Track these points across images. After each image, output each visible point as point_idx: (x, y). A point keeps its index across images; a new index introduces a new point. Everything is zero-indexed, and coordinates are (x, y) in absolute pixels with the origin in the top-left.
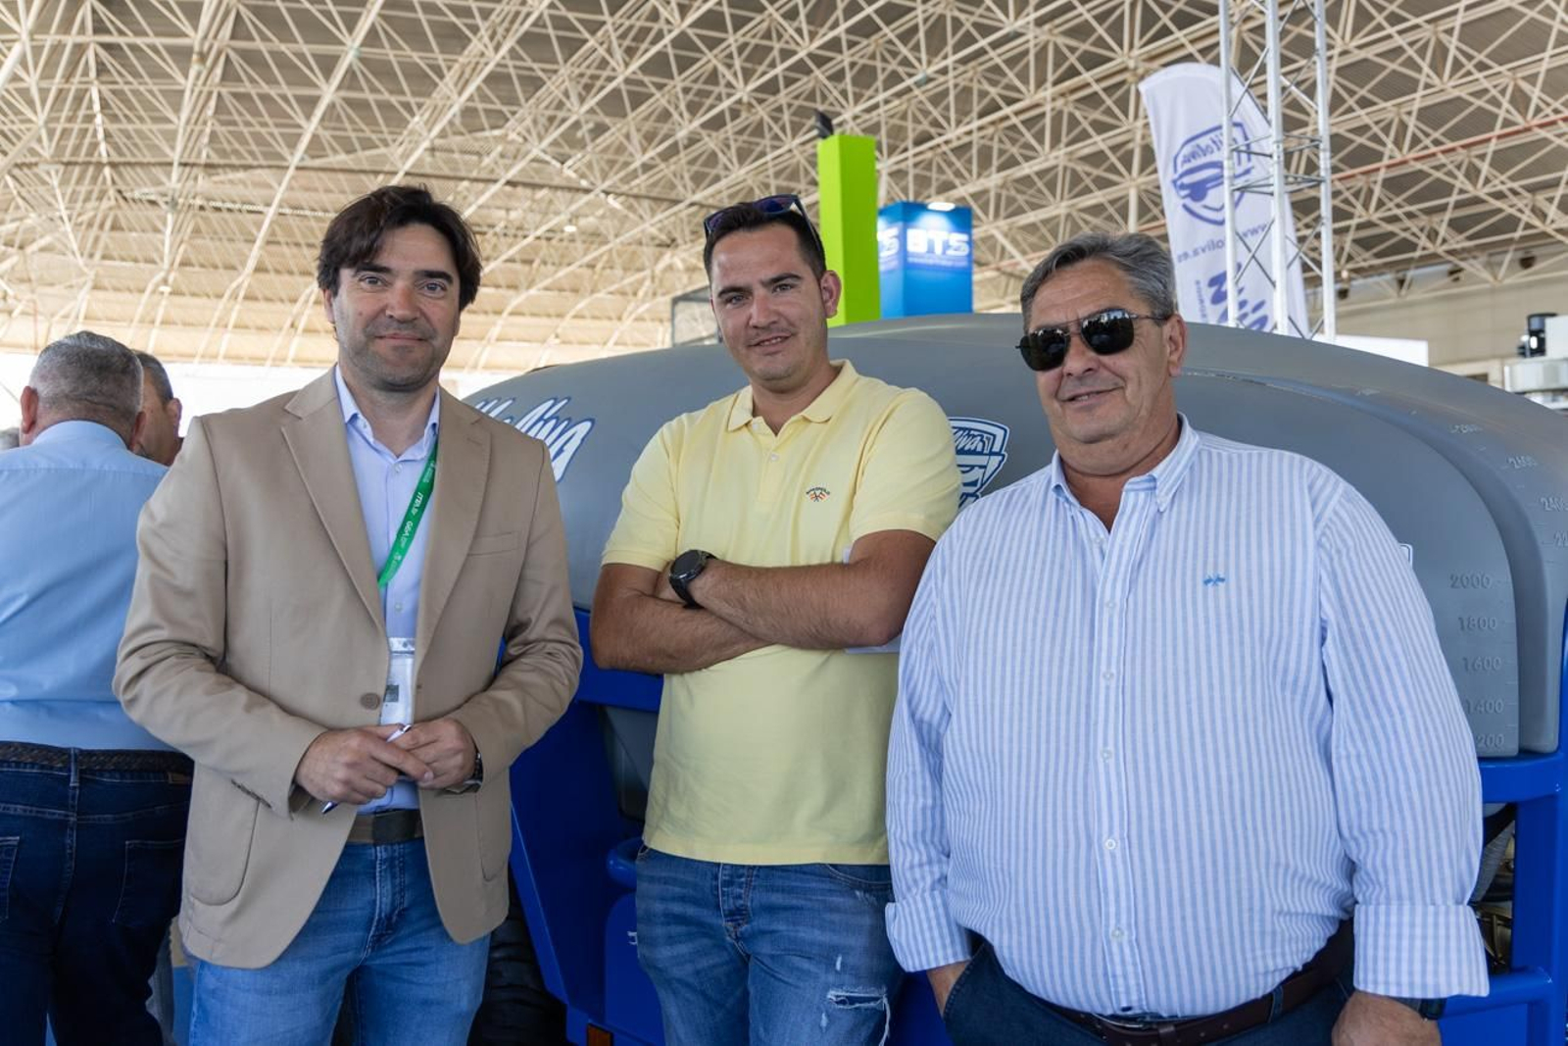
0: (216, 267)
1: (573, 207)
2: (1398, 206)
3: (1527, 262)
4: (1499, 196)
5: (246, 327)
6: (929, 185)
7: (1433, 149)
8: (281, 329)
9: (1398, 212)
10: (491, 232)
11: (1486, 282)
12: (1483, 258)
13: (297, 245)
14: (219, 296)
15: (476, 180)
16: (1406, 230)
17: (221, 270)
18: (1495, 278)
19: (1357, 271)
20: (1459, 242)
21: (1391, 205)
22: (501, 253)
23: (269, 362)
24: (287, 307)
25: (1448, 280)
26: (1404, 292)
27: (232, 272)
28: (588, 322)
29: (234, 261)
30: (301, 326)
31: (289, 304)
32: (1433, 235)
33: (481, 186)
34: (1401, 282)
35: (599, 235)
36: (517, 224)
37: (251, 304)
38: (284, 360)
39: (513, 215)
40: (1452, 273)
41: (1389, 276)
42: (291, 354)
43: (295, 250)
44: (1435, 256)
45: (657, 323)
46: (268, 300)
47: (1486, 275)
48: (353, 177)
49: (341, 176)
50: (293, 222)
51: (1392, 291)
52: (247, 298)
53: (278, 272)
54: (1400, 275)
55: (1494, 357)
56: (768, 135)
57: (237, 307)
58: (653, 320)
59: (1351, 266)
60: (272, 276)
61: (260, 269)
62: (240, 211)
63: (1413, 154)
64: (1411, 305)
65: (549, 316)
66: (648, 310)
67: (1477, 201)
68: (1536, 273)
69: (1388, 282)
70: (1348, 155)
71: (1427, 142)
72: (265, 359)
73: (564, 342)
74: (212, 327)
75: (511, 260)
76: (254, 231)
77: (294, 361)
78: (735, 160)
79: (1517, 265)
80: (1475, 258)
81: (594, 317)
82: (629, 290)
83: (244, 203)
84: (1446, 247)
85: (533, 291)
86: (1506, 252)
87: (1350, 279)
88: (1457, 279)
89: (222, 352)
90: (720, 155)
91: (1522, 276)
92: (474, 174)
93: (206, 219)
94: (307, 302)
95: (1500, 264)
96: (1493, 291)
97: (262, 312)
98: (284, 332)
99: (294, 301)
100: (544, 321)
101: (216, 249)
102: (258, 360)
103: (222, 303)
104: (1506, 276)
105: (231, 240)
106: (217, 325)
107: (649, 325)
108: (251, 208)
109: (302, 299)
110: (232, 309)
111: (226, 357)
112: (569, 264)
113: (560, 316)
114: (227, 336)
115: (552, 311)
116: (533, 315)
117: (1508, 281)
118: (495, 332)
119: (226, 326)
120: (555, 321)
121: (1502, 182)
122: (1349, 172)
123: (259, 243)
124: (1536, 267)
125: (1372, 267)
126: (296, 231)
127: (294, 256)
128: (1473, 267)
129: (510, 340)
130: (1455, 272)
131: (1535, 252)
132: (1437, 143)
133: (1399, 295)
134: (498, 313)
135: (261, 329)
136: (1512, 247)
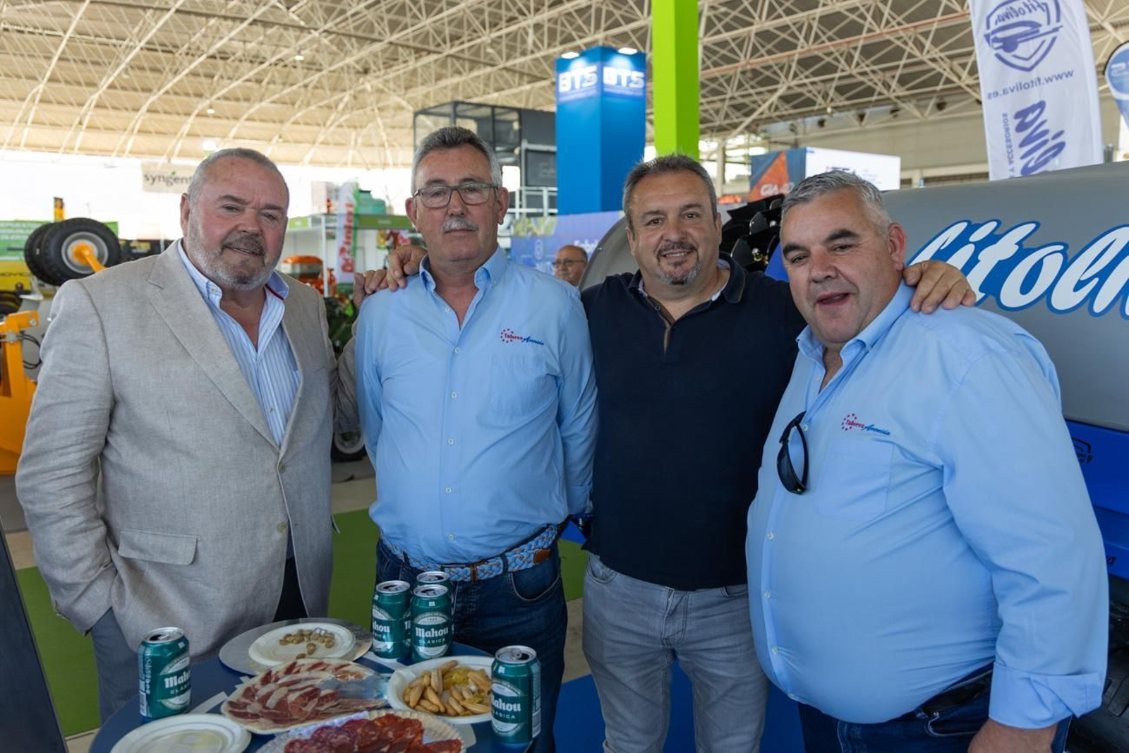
0: (19, 77)
1: (301, 42)
2: (867, 66)
3: (940, 106)
4: (933, 60)
5: (43, 123)
6: (515, 51)
7: (897, 28)
8: (71, 126)
9: (867, 69)
10: (232, 58)
11: (916, 117)
12: (914, 102)
13: (84, 62)
14: (23, 99)
15: (225, 18)
16: (871, 80)
17: (24, 80)
18: (922, 114)
19: (836, 108)
20: (902, 92)
21: (863, 65)
22: (243, 74)
23: (62, 150)
24: (76, 109)
25: (890, 116)
26: (863, 123)
27: (33, 82)
28: (302, 127)
29: (36, 73)
30: (85, 123)
31: (76, 107)
32: (888, 86)
33: (230, 23)
34: (861, 117)
35: (315, 64)
36: (254, 53)
37: (44, 106)
38: (72, 149)
39: (249, 46)
40: (893, 111)
41: (853, 113)
42: (77, 145)
43: (82, 66)
44: (888, 99)
45: (352, 129)
46: (60, 103)
47: (917, 113)
48: (131, 11)
49: (121, 10)
50: (82, 46)
51: (856, 123)
52: (42, 101)
53: (67, 82)
54: (860, 112)
55: (916, 168)
56: (409, 15)
57: (35, 108)
58: (349, 127)
59: (833, 104)
60: (62, 85)
61: (52, 79)
62: (41, 34)
63: (886, 30)
64: (866, 132)
65: (274, 122)
66: (346, 120)
67: (921, 63)
68: (944, 114)
69: (853, 115)
70: (840, 30)
71: (894, 23)
72: (59, 148)
73: (285, 141)
74: (16, 123)
75: (248, 80)
76: (53, 50)
77: (79, 149)
78: (387, 29)
79: (935, 109)
80: (910, 101)
81: (307, 124)
82: (333, 105)
83: (44, 29)
84: (895, 94)
85: (264, 104)
86: (931, 98)
87: (832, 113)
88: (895, 116)
89: (23, 142)
90: (376, 25)
91: (938, 115)
92: (223, 12)
93: (10, 40)
94: (90, 106)
95: (926, 107)
96: (918, 125)
97: (53, 113)
98: (73, 128)
99: (81, 105)
100: (271, 125)
101: (19, 62)
102: (53, 149)
103: (24, 105)
104: (931, 114)
105: (31, 56)
106: (20, 121)
107: (346, 130)
108: (49, 32)
109: (87, 104)
110: (31, 109)
111: (27, 145)
112: (292, 85)
113: (282, 122)
114: (26, 131)
115: (276, 118)
116: (262, 120)
117: (931, 118)
118: (233, 132)
119: (26, 122)
120: (278, 125)
121: (935, 53)
122: (839, 41)
123: (55, 59)
124: (946, 110)
125: (844, 106)
126: (83, 52)
127: (80, 71)
128: (908, 107)
129: (244, 138)
130: (894, 111)
131: (946, 99)
132: (899, 24)
133: (861, 125)
134: (236, 118)
135: (54, 125)
136: (935, 95)
